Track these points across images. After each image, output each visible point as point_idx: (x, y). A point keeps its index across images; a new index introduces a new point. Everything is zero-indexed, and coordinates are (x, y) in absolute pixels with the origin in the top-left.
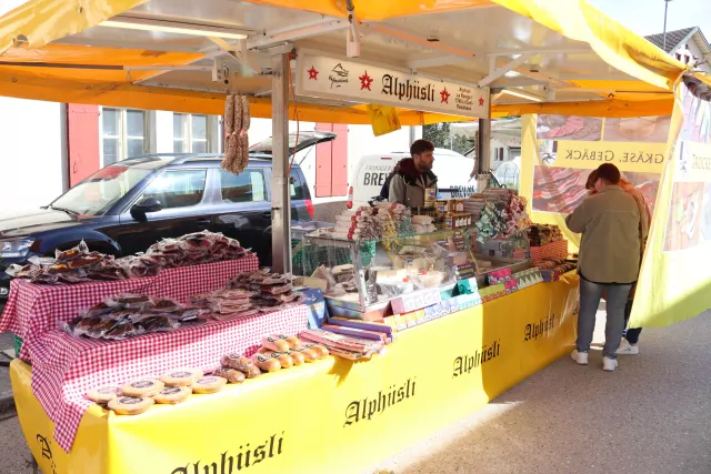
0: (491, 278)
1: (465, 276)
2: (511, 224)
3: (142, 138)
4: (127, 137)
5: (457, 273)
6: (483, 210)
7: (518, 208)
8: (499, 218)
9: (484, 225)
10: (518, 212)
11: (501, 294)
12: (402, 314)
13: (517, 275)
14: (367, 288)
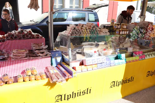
0: (134, 54)
1: (121, 53)
2: (147, 35)
3: (62, 5)
4: (58, 4)
5: (118, 51)
6: (134, 29)
7: (151, 29)
8: (141, 32)
9: (133, 34)
10: (151, 30)
11: (136, 60)
12: (85, 66)
13: (146, 54)
14: (72, 54)
